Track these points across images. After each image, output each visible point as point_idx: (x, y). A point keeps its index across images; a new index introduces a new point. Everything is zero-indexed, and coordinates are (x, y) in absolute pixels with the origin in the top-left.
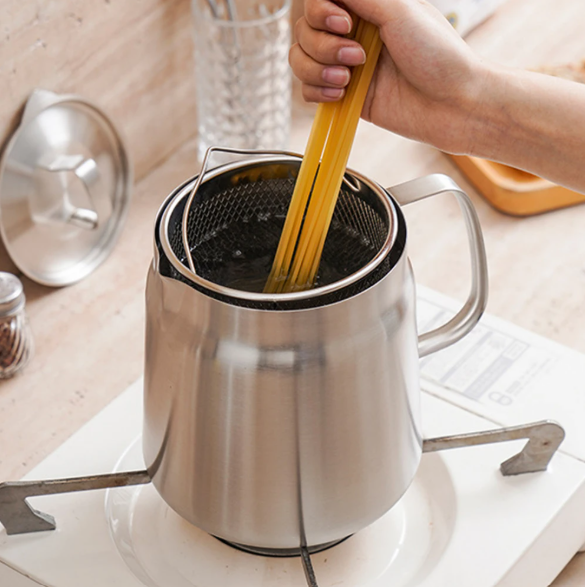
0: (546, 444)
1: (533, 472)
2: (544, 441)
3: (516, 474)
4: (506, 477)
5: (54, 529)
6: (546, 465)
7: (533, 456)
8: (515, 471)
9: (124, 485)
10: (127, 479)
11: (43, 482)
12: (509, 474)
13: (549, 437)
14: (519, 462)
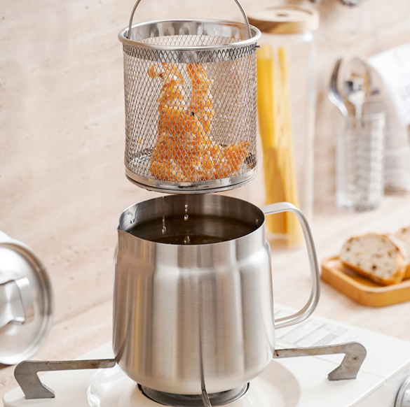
0: (355, 359)
1: (348, 379)
2: (354, 357)
3: (337, 380)
4: (332, 382)
5: (54, 397)
6: (356, 374)
7: (347, 367)
8: (337, 378)
9: (97, 368)
10: (99, 363)
11: (48, 362)
12: (333, 380)
13: (357, 354)
14: (339, 371)
